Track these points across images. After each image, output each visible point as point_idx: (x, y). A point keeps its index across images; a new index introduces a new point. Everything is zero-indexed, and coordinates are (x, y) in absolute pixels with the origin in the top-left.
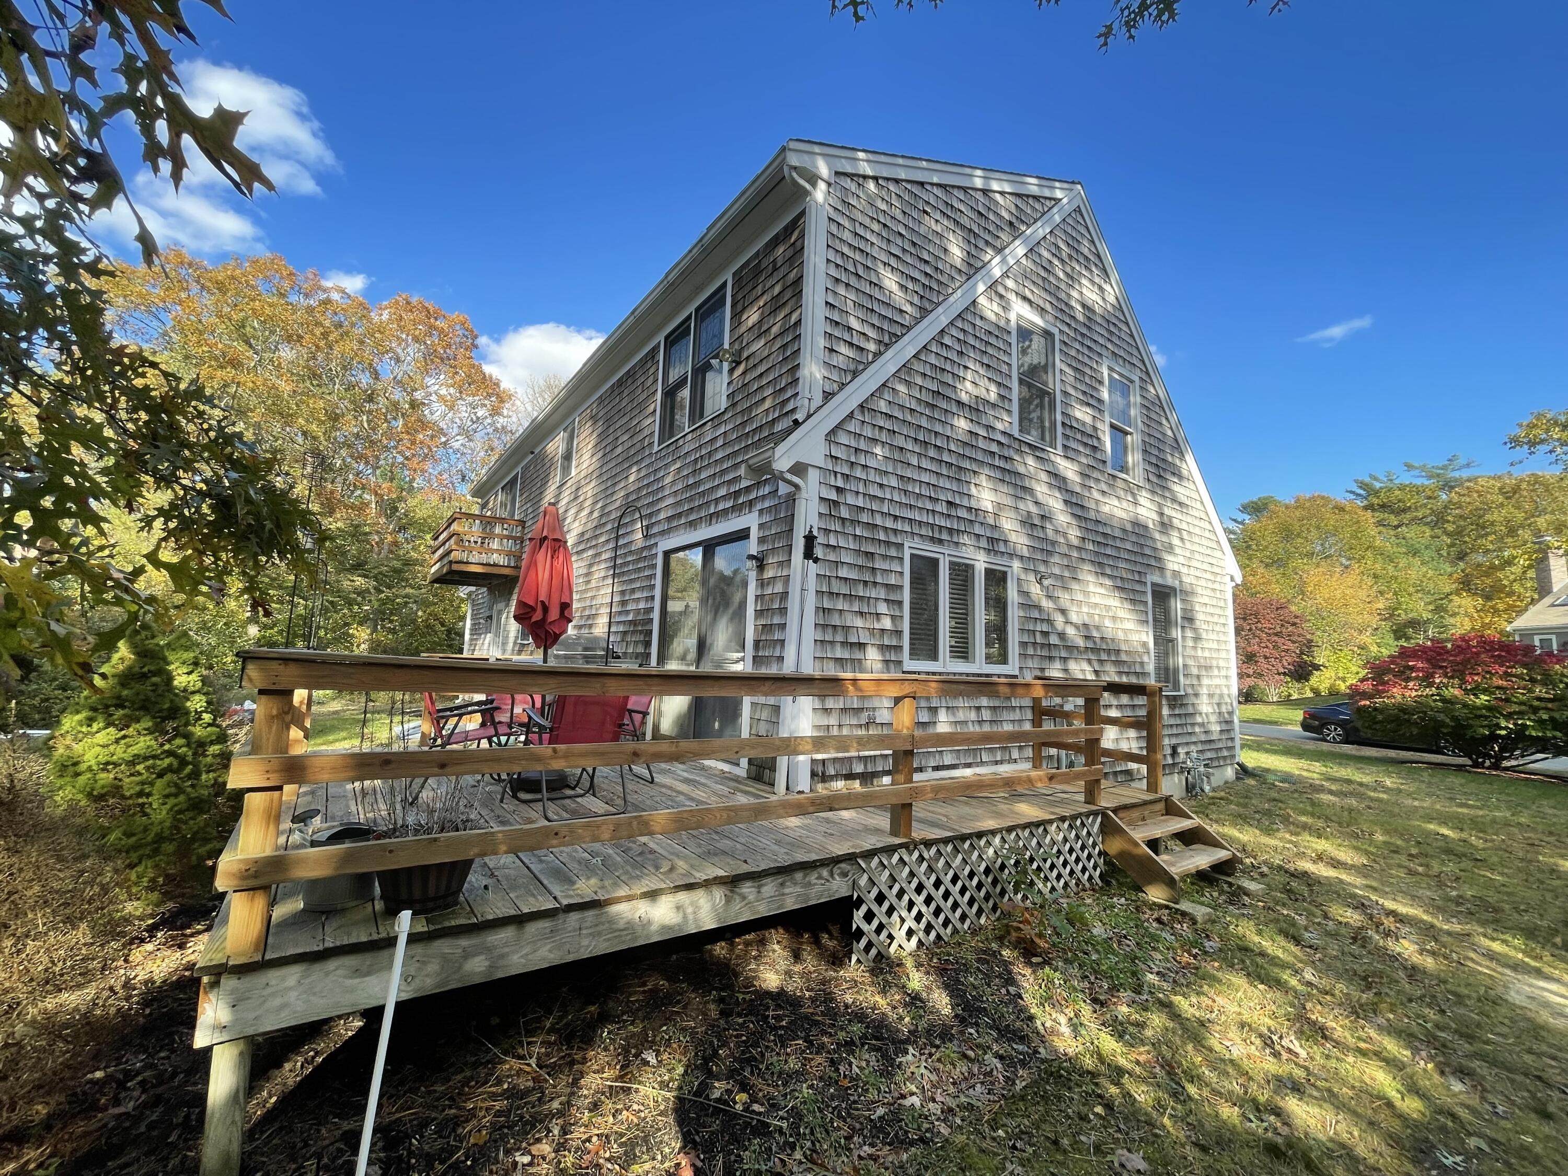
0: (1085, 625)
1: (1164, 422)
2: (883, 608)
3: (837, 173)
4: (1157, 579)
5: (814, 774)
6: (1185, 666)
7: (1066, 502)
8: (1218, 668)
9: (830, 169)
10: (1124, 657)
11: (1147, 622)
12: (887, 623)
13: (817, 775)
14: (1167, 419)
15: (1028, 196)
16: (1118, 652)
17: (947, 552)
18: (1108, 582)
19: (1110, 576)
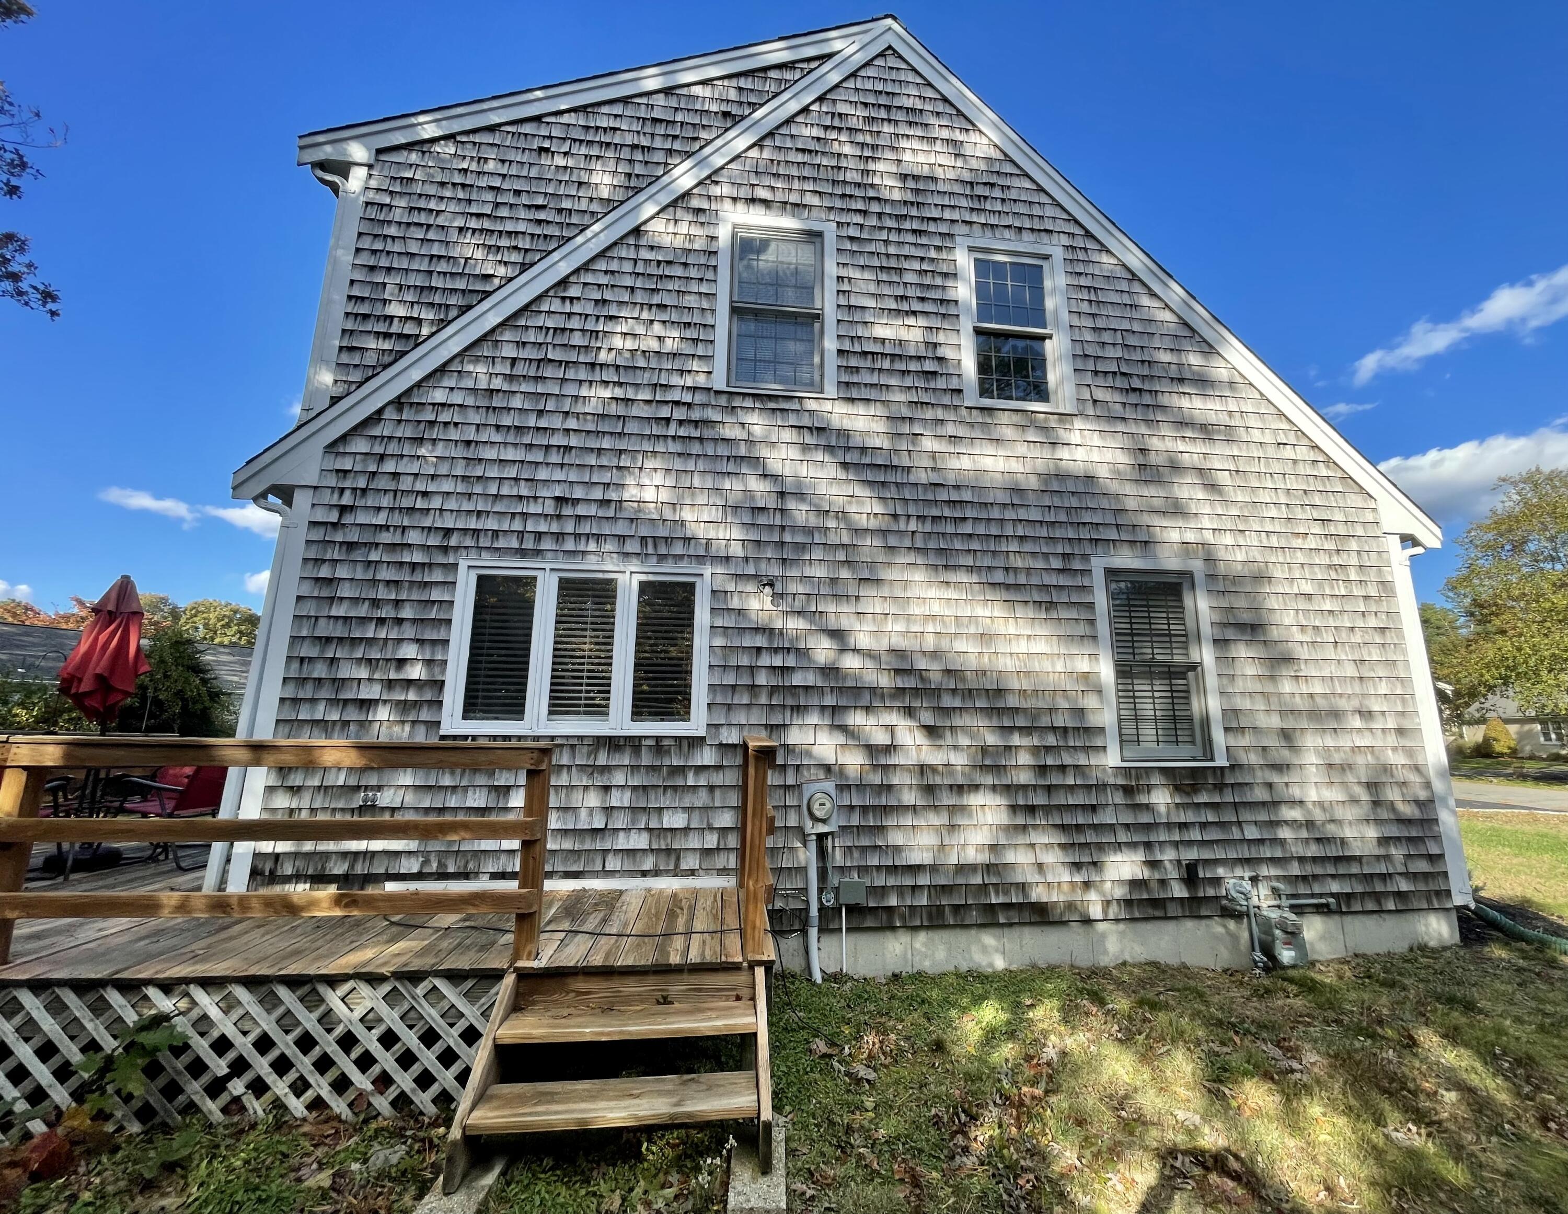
0: (898, 653)
1: (1145, 301)
2: (409, 651)
3: (379, 151)
4: (1126, 559)
5: (255, 873)
6: (1231, 713)
7: (845, 465)
8: (1366, 715)
9: (369, 149)
10: (1012, 701)
11: (1094, 637)
12: (416, 672)
13: (261, 873)
14: (1153, 295)
15: (765, 69)
16: (1000, 692)
17: (548, 566)
18: (963, 577)
19: (971, 569)
